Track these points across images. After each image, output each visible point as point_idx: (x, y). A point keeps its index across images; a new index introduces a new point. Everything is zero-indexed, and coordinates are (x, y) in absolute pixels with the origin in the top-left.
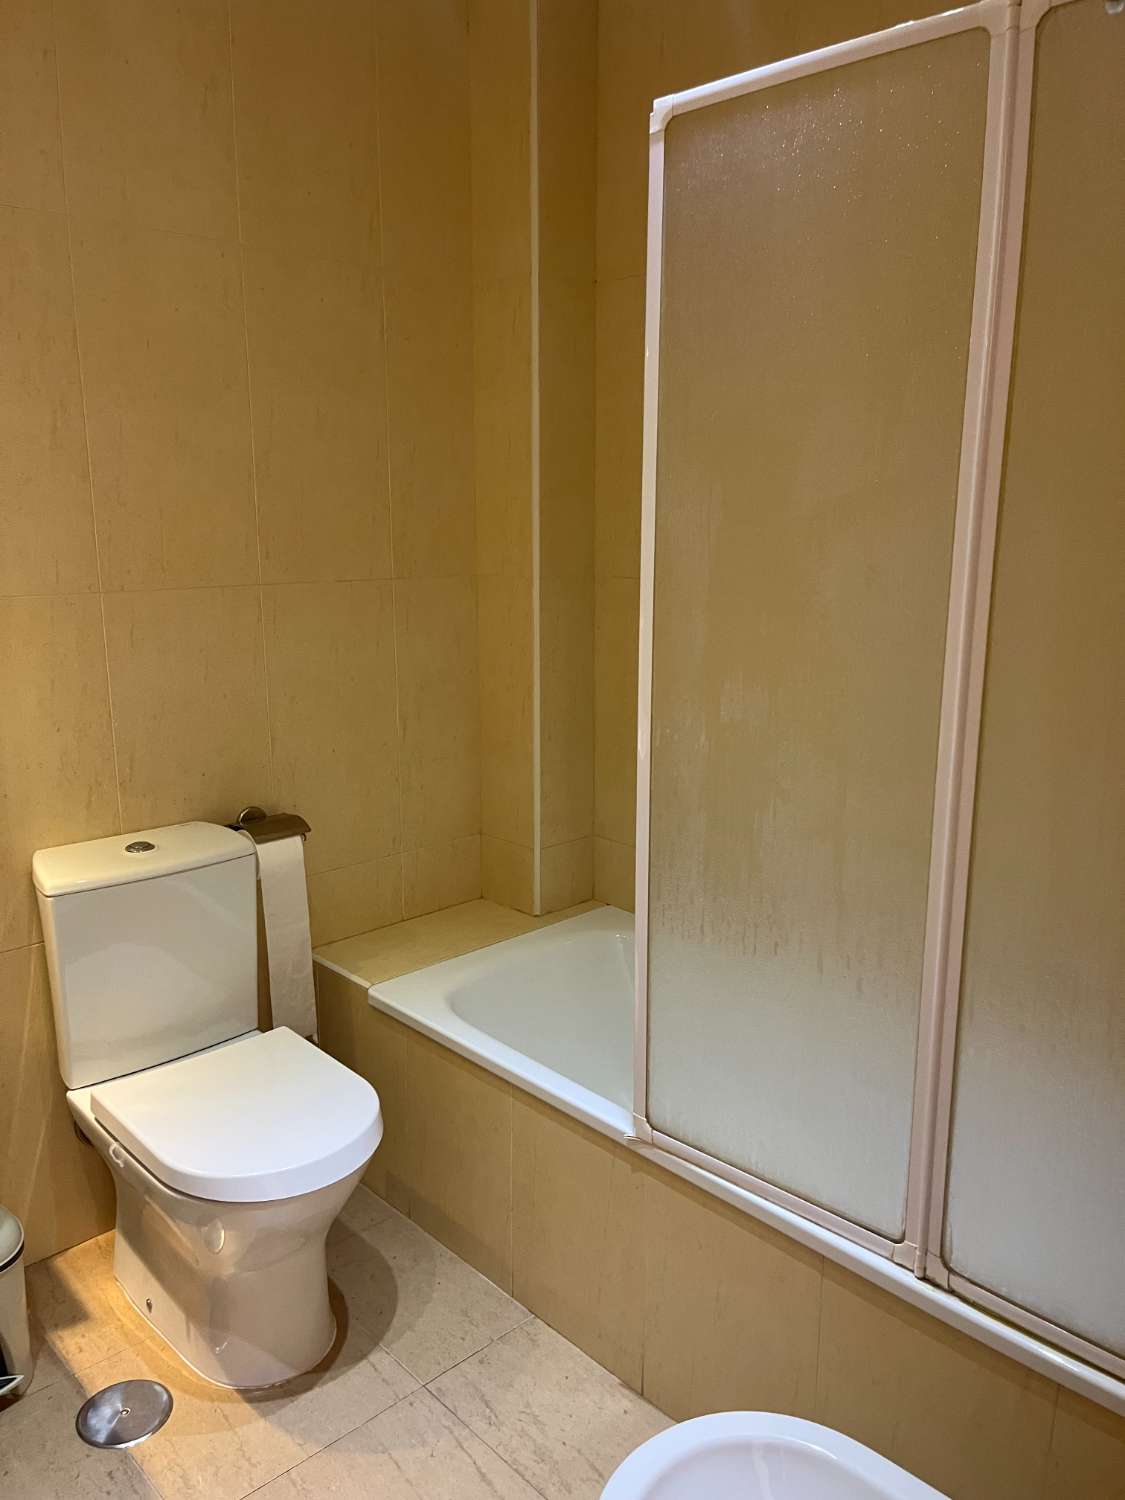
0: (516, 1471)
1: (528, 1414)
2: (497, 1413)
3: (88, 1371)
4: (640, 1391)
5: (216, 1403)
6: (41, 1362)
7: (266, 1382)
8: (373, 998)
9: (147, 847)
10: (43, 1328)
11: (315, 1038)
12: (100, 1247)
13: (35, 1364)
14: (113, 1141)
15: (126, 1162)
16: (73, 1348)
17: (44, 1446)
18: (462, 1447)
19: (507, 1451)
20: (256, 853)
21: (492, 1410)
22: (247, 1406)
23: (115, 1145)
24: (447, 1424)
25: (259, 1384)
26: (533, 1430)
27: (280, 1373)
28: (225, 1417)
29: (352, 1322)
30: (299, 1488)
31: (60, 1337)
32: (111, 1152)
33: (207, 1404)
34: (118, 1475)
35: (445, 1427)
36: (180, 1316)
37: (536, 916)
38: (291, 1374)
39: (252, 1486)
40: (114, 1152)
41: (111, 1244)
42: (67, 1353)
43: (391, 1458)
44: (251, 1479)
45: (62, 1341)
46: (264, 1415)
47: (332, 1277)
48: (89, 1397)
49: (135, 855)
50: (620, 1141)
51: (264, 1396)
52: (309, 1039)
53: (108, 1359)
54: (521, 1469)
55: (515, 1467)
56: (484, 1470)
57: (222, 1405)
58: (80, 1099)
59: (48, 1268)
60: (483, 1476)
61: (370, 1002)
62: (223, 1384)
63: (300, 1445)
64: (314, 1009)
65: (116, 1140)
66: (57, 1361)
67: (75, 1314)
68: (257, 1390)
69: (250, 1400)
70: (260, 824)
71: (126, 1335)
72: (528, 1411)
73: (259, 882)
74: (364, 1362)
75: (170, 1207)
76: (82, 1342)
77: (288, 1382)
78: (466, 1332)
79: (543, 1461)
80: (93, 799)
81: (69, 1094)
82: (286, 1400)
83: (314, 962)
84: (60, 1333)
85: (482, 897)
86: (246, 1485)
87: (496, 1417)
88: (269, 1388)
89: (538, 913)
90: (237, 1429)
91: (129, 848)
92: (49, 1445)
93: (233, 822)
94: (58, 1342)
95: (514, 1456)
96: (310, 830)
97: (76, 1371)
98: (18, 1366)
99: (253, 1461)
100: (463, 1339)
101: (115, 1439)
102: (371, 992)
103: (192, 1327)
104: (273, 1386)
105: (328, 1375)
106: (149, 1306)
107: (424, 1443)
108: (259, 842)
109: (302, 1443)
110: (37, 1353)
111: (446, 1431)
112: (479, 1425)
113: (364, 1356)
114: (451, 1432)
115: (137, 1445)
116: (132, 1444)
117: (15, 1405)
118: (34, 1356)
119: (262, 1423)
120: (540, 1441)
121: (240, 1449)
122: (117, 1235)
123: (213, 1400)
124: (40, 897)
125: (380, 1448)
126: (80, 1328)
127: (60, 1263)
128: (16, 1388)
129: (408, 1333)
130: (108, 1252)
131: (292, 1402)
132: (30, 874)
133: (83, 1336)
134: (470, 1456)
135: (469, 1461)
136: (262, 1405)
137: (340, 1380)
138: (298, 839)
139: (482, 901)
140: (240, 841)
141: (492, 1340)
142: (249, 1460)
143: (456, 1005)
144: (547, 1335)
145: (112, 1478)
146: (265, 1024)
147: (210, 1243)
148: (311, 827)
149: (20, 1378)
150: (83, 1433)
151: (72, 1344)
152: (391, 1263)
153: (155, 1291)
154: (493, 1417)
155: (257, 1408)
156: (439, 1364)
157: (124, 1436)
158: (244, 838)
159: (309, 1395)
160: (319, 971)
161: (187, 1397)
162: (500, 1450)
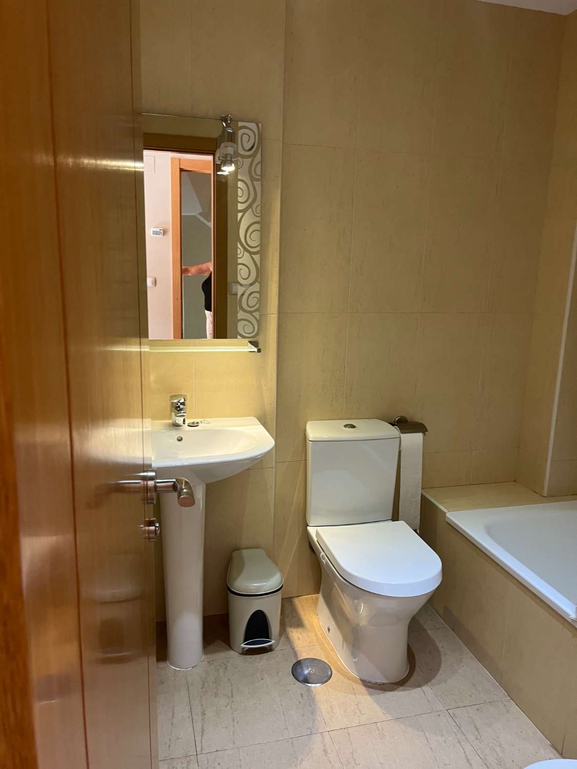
0: (485, 764)
1: (497, 742)
2: (482, 736)
3: (300, 649)
4: (560, 752)
5: (350, 681)
6: (282, 639)
7: (373, 681)
8: (449, 518)
9: (353, 427)
10: (285, 625)
11: (418, 531)
12: (313, 599)
13: (280, 639)
14: (322, 551)
15: (326, 562)
16: (296, 638)
17: (278, 673)
18: (460, 744)
19: (482, 753)
20: (400, 438)
21: (479, 733)
22: (363, 688)
23: (323, 553)
24: (455, 730)
25: (370, 680)
26: (498, 749)
27: (380, 679)
28: (353, 689)
29: (417, 668)
30: (380, 732)
31: (292, 631)
32: (321, 556)
33: (346, 680)
34: (305, 696)
35: (454, 732)
36: (341, 638)
37: (544, 496)
38: (385, 681)
39: (359, 723)
40: (322, 556)
41: (317, 599)
42: (293, 638)
43: (425, 735)
44: (360, 719)
45: (292, 633)
46: (371, 694)
47: (410, 644)
48: (299, 659)
49: (347, 429)
50: (567, 619)
51: (370, 686)
52: (415, 531)
53: (309, 646)
54: (488, 764)
55: (485, 762)
56: (469, 757)
57: (353, 684)
58: (312, 530)
59: (291, 602)
60: (468, 761)
61: (448, 520)
62: (354, 675)
63: (383, 713)
64: (419, 517)
65: (324, 551)
66: (289, 640)
67: (299, 624)
68: (369, 682)
69: (365, 686)
70: (405, 424)
71: (318, 640)
72: (498, 740)
73: (400, 452)
74: (419, 689)
75: (341, 585)
76: (300, 636)
77: (383, 684)
78: (473, 694)
79: (500, 765)
80: (334, 402)
81: (308, 527)
82: (380, 692)
83: (422, 494)
84: (292, 629)
85: (515, 481)
86: (357, 721)
87: (480, 737)
88: (374, 684)
89: (545, 495)
90: (358, 696)
91: (346, 426)
92: (280, 674)
93: (392, 422)
94: (290, 633)
95: (486, 757)
96: (427, 431)
97: (295, 647)
98: (273, 637)
99: (362, 713)
100: (471, 696)
101: (306, 681)
102: (447, 515)
103: (344, 643)
104: (376, 683)
105: (401, 688)
106: (329, 630)
107: (442, 735)
108: (402, 433)
109: (385, 712)
110: (282, 634)
111: (454, 734)
112: (471, 738)
113: (420, 686)
114: (456, 735)
115: (315, 687)
116: (313, 685)
117: (270, 653)
118: (281, 635)
119: (368, 698)
120: (500, 755)
121: (357, 705)
122: (320, 596)
123: (349, 680)
124: (308, 441)
125: (420, 729)
126: (300, 630)
127: (297, 601)
128: (270, 646)
129: (444, 683)
130: (316, 602)
131: (383, 693)
132: (305, 430)
133: (300, 634)
134: (463, 749)
135: (462, 751)
136: (370, 689)
137: (407, 692)
138: (420, 435)
139: (514, 483)
140: (394, 431)
141: (486, 702)
142: (360, 711)
143: (489, 531)
144: (515, 708)
145: (302, 697)
146: (395, 517)
147: (357, 609)
148: (428, 430)
149: (273, 641)
150: (294, 673)
151: (295, 634)
152: (441, 649)
153: (332, 625)
154: (479, 736)
155: (368, 690)
156: (456, 703)
157: (310, 680)
158: (395, 430)
159: (392, 693)
160: (423, 498)
161: (339, 674)
162: (479, 752)
